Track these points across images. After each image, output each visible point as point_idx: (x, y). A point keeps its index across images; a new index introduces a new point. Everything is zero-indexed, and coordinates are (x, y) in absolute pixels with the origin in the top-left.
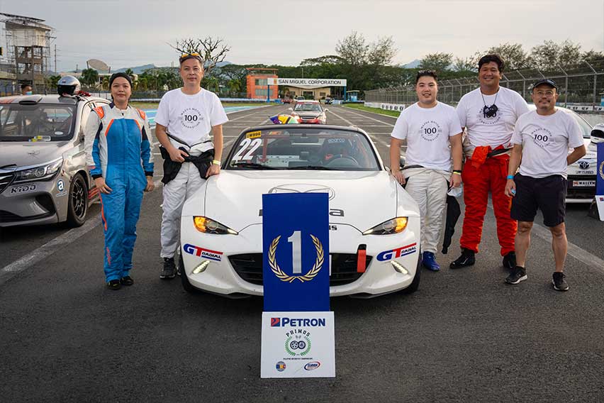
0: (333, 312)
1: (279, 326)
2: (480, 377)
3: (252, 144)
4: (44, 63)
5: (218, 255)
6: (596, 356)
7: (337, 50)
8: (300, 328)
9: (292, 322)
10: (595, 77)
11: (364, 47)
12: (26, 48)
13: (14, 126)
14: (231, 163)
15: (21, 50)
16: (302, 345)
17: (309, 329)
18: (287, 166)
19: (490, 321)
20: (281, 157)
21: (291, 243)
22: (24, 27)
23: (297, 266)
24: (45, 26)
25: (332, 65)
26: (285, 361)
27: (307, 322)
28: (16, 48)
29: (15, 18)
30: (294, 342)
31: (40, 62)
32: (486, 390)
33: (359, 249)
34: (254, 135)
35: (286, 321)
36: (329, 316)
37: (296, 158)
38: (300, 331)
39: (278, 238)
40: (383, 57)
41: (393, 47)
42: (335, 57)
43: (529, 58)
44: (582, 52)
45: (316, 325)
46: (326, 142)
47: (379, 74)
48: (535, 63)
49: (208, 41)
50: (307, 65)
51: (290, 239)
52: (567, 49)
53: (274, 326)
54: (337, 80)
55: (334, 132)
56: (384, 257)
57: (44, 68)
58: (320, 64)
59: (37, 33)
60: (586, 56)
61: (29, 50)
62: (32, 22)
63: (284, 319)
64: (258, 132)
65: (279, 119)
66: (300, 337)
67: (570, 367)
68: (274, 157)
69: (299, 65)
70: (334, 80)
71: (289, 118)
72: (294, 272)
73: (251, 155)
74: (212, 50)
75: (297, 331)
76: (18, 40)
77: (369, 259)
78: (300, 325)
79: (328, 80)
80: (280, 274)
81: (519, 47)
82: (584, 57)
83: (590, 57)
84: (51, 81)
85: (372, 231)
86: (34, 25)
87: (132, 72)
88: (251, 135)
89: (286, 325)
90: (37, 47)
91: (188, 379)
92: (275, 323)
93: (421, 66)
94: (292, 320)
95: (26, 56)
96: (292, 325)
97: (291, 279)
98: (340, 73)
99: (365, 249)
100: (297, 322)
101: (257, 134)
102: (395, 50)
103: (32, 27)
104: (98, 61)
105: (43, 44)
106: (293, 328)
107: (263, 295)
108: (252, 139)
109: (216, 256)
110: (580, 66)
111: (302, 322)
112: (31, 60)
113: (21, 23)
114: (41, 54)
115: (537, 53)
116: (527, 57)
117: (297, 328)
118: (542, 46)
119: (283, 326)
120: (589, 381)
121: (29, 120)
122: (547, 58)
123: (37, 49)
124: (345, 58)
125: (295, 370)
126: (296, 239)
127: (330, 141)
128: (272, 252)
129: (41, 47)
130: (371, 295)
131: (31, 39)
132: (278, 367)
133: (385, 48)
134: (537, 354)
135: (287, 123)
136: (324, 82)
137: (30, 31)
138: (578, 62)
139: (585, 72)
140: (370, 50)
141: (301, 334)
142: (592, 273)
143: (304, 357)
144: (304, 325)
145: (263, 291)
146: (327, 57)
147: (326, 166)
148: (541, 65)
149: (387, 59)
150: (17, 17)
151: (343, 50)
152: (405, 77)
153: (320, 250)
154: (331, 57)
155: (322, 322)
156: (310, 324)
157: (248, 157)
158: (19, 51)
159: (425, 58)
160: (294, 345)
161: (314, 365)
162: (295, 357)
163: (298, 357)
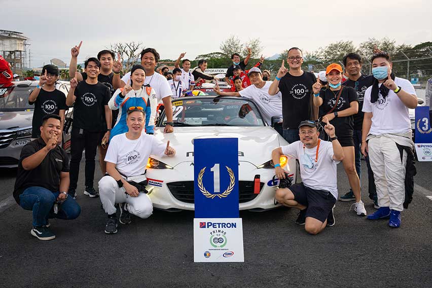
0: (241, 219)
1: (205, 227)
2: (344, 263)
3: (177, 110)
4: (22, 61)
5: (160, 183)
6: (424, 250)
7: (221, 48)
8: (219, 229)
9: (214, 225)
10: (409, 62)
11: (239, 46)
12: (10, 52)
13: (12, 102)
14: (163, 123)
15: (7, 53)
16: (221, 240)
17: (225, 230)
18: (201, 124)
19: (347, 227)
20: (194, 119)
21: (213, 172)
22: (9, 38)
23: (217, 188)
24: (23, 37)
25: (218, 59)
26: (209, 251)
27: (224, 225)
28: (4, 52)
29: (3, 32)
30: (216, 238)
31: (20, 61)
32: (349, 271)
33: (255, 178)
34: (178, 103)
35: (210, 224)
36: (239, 221)
37: (205, 119)
38: (219, 231)
39: (204, 169)
40: (253, 53)
41: (260, 45)
42: (219, 53)
43: (358, 51)
44: (396, 45)
45: (230, 227)
46: (225, 108)
47: (251, 64)
48: (362, 54)
49: (132, 45)
50: (200, 59)
51: (212, 170)
52: (385, 44)
53: (203, 227)
54: (222, 69)
55: (232, 101)
56: (272, 183)
57: (23, 65)
58: (209, 59)
59: (18, 42)
60: (399, 49)
61: (12, 54)
62: (14, 34)
63: (208, 223)
64: (180, 102)
65: (193, 93)
66: (220, 235)
67: (406, 257)
68: (190, 119)
69: (194, 60)
70: (219, 69)
71: (200, 92)
72: (215, 192)
73: (176, 117)
74: (135, 51)
75: (218, 231)
76: (5, 47)
77: (262, 184)
78: (219, 227)
79: (215, 69)
80: (205, 193)
81: (351, 43)
82: (398, 49)
83: (402, 49)
84: (27, 74)
85: (263, 166)
86: (15, 36)
87: (81, 67)
88: (176, 104)
89: (210, 227)
90: (18, 51)
91: (146, 263)
92: (203, 225)
93: (280, 58)
94: (214, 224)
95: (11, 58)
96: (214, 227)
97: (212, 196)
98: (224, 64)
99: (259, 178)
100: (217, 225)
101: (180, 103)
102: (262, 47)
103: (14, 38)
104: (58, 60)
105: (22, 49)
106: (215, 229)
107: (194, 210)
108: (177, 107)
109: (159, 183)
110: (396, 55)
111: (221, 225)
112: (14, 60)
113: (7, 35)
114: (21, 56)
115: (364, 47)
116: (356, 50)
117: (218, 229)
118: (367, 42)
119: (208, 227)
120: (420, 265)
121: (22, 98)
122: (371, 50)
123: (18, 52)
124: (226, 54)
125: (216, 257)
126: (216, 169)
127: (228, 107)
128: (200, 178)
129: (20, 51)
130: (263, 209)
131: (13, 45)
132: (205, 255)
133: (254, 46)
134: (382, 248)
135: (198, 95)
136: (212, 71)
137: (13, 41)
138: (394, 52)
139: (399, 59)
140: (244, 48)
141: (221, 233)
142: (416, 196)
143: (222, 248)
144: (222, 227)
145: (194, 207)
146: (214, 53)
147: (227, 124)
148: (367, 55)
149: (256, 53)
150: (5, 31)
151: (225, 49)
152: (269, 66)
153: (232, 177)
154: (217, 53)
155: (234, 225)
156: (226, 226)
157: (174, 118)
158: (6, 54)
159: (283, 52)
160: (216, 240)
161: (229, 254)
162: (216, 248)
163: (218, 248)
